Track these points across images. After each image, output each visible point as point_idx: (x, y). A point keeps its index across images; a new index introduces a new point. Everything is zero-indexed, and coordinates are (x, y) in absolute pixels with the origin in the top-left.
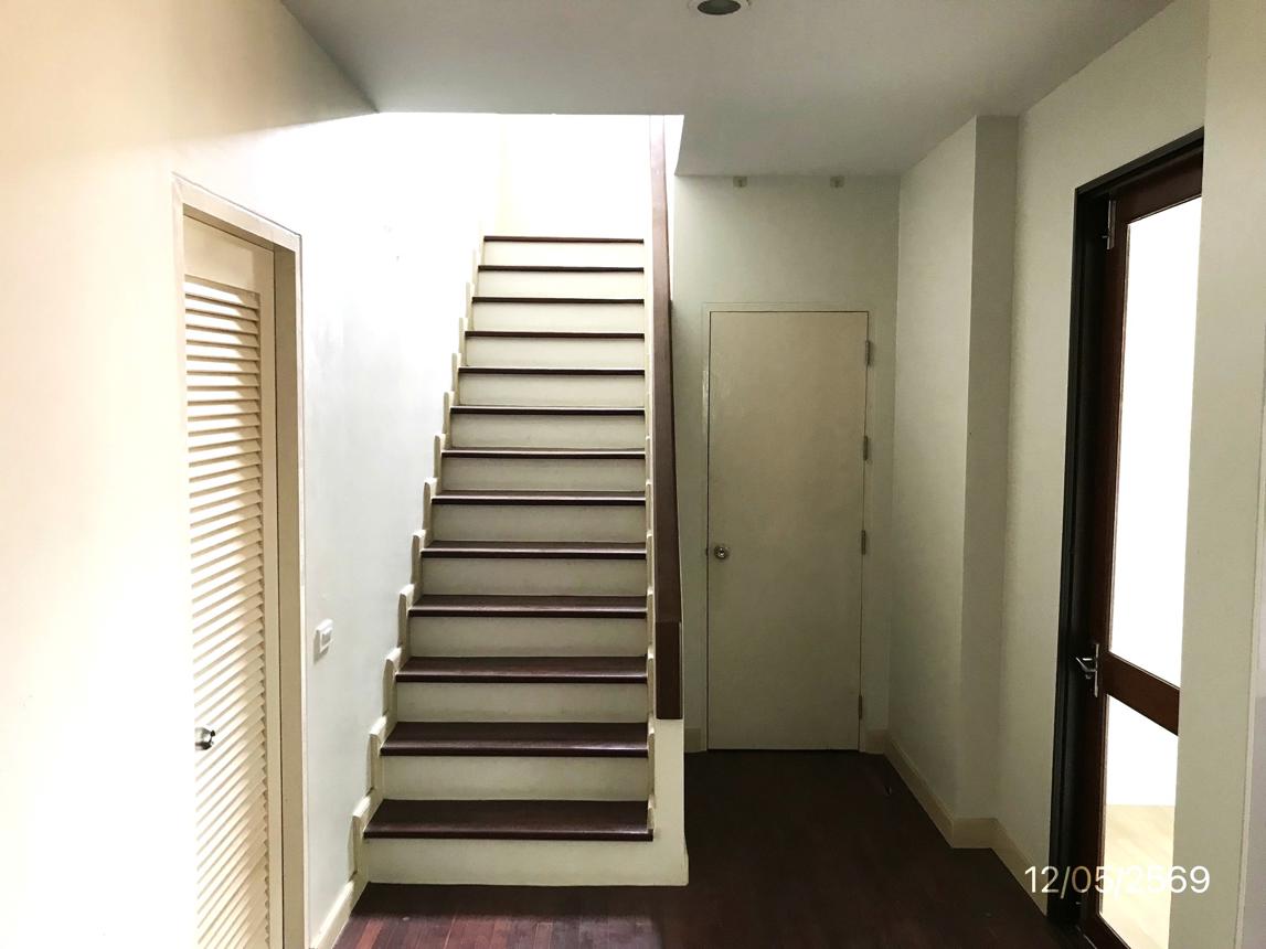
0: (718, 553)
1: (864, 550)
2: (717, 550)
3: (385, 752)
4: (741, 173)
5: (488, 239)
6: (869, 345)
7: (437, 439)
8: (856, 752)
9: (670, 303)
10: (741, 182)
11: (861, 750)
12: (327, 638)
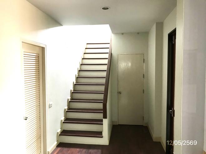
0: (120, 93)
1: (143, 93)
2: (119, 92)
3: (63, 123)
4: (123, 32)
5: (87, 44)
6: (144, 59)
7: (76, 75)
8: (142, 126)
9: (111, 53)
10: (123, 34)
11: (144, 125)
12: (51, 105)
